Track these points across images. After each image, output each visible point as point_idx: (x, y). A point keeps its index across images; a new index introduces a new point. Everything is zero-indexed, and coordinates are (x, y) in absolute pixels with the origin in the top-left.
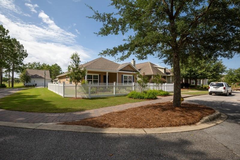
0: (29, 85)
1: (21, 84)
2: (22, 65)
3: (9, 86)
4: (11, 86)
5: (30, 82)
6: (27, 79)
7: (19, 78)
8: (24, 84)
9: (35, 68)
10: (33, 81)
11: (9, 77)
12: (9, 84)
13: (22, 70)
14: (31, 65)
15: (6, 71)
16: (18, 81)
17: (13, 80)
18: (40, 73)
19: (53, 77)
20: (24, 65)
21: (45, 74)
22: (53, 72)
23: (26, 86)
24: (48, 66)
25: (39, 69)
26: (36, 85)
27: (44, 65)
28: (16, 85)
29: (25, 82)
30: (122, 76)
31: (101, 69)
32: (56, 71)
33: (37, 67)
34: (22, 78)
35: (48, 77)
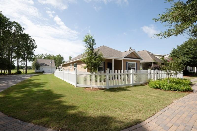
0: (39, 72)
1: (33, 71)
2: (34, 56)
3: (24, 72)
4: (25, 72)
5: (40, 69)
6: (37, 66)
7: (31, 66)
8: (35, 71)
9: (43, 58)
10: (42, 69)
11: (24, 65)
12: (24, 71)
13: (33, 59)
14: (40, 56)
15: (21, 61)
16: (30, 68)
17: (27, 68)
18: (47, 62)
19: (57, 65)
20: (35, 56)
21: (51, 63)
22: (57, 61)
23: (37, 72)
24: (54, 57)
25: (46, 59)
26: (44, 71)
27: (50, 56)
28: (29, 71)
29: (36, 69)
30: (127, 63)
31: (108, 56)
32: (59, 61)
33: (45, 57)
34: (33, 66)
35: (53, 65)
